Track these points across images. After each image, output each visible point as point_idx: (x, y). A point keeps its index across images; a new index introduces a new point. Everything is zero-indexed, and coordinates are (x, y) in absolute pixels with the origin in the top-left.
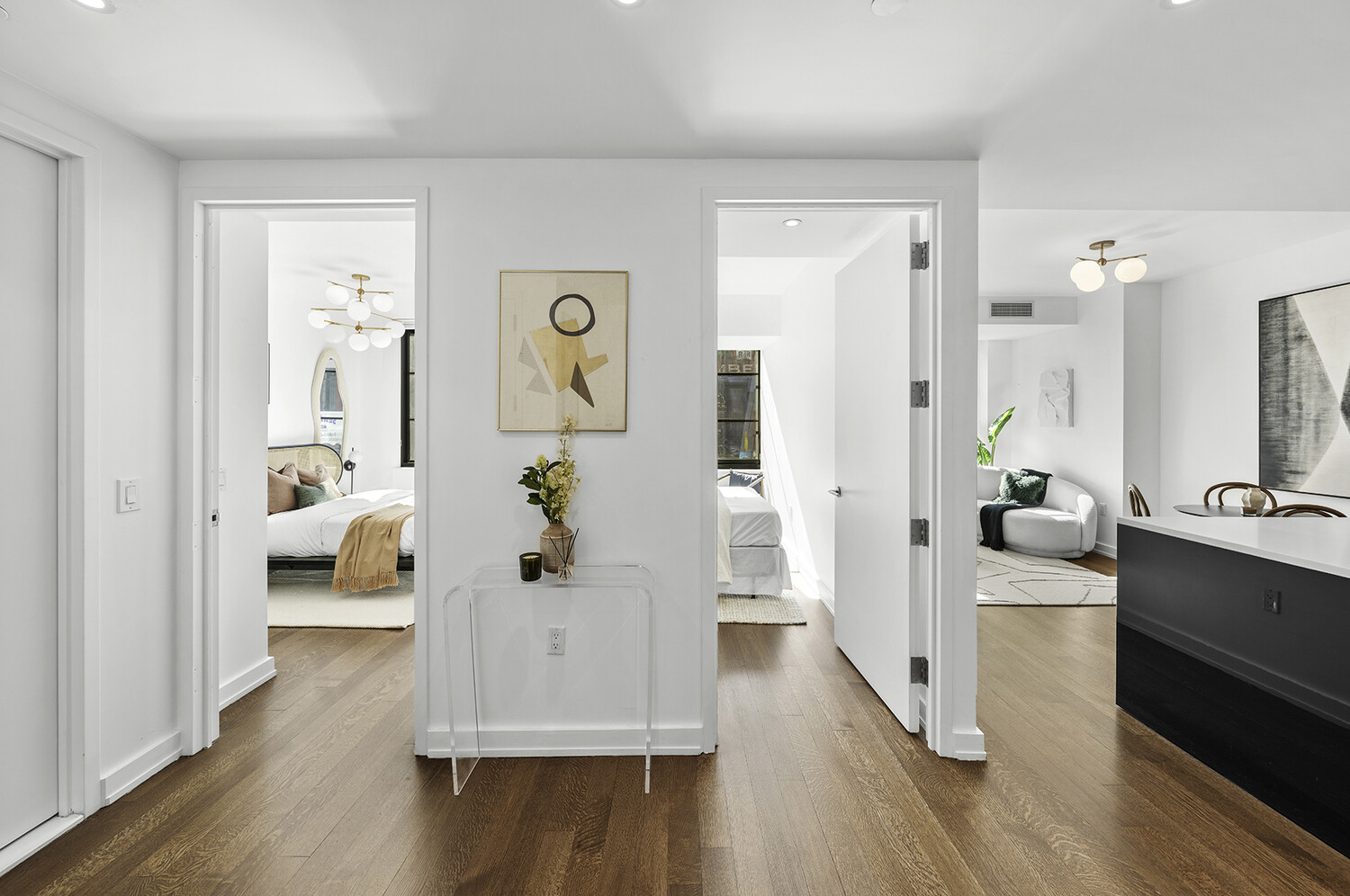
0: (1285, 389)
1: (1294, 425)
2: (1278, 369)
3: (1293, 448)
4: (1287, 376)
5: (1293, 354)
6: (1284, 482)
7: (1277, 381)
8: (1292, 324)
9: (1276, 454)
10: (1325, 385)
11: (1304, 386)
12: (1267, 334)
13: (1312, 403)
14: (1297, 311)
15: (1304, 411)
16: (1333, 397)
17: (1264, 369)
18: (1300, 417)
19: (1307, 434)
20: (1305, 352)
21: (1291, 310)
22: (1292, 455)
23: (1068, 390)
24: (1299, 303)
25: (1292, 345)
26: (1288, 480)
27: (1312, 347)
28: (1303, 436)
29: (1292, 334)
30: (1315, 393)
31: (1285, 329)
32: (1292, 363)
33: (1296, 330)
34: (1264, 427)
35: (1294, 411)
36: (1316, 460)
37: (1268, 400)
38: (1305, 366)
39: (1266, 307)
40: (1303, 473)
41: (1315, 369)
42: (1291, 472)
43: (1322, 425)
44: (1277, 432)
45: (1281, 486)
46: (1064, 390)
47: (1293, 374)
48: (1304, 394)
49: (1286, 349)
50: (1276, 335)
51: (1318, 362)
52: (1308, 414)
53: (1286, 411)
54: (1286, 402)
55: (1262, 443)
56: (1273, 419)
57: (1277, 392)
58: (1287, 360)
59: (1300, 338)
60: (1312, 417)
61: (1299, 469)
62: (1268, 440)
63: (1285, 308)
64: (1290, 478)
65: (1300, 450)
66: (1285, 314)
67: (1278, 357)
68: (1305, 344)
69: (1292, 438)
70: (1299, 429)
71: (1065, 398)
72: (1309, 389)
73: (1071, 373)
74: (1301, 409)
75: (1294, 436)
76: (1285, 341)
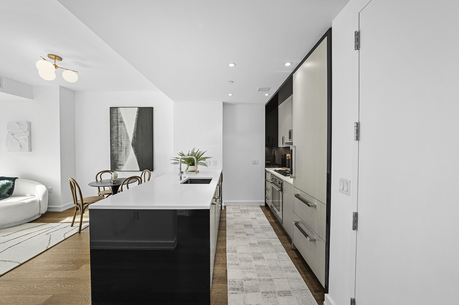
0: (117, 138)
1: (120, 149)
2: (115, 131)
3: (120, 157)
4: (118, 134)
5: (119, 126)
6: (117, 168)
7: (115, 135)
8: (119, 117)
9: (115, 159)
10: (128, 138)
11: (122, 137)
12: (112, 119)
13: (125, 142)
14: (120, 113)
15: (123, 145)
16: (129, 141)
17: (112, 131)
18: (121, 147)
19: (123, 153)
20: (123, 126)
21: (119, 112)
22: (120, 159)
23: (28, 133)
24: (121, 110)
25: (119, 124)
26: (119, 168)
27: (124, 125)
28: (122, 153)
29: (119, 120)
30: (125, 139)
31: (117, 118)
32: (119, 129)
33: (120, 119)
34: (112, 151)
35: (120, 145)
36: (126, 160)
37: (113, 141)
38: (123, 131)
39: (112, 109)
40: (123, 165)
41: (125, 132)
42: (119, 165)
43: (127, 150)
44: (115, 152)
45: (117, 170)
47: (120, 133)
48: (122, 139)
49: (118, 125)
50: (115, 120)
51: (126, 130)
52: (124, 146)
53: (118, 145)
54: (118, 142)
55: (111, 156)
56: (114, 147)
57: (115, 139)
58: (118, 128)
59: (121, 122)
60: (125, 147)
61: (122, 164)
62: (113, 155)
63: (117, 111)
64: (119, 167)
65: (121, 158)
66: (117, 113)
67: (115, 127)
68: (122, 124)
69: (119, 154)
70: (121, 151)
72: (124, 138)
74: (122, 144)
75: (120, 153)
76: (117, 122)
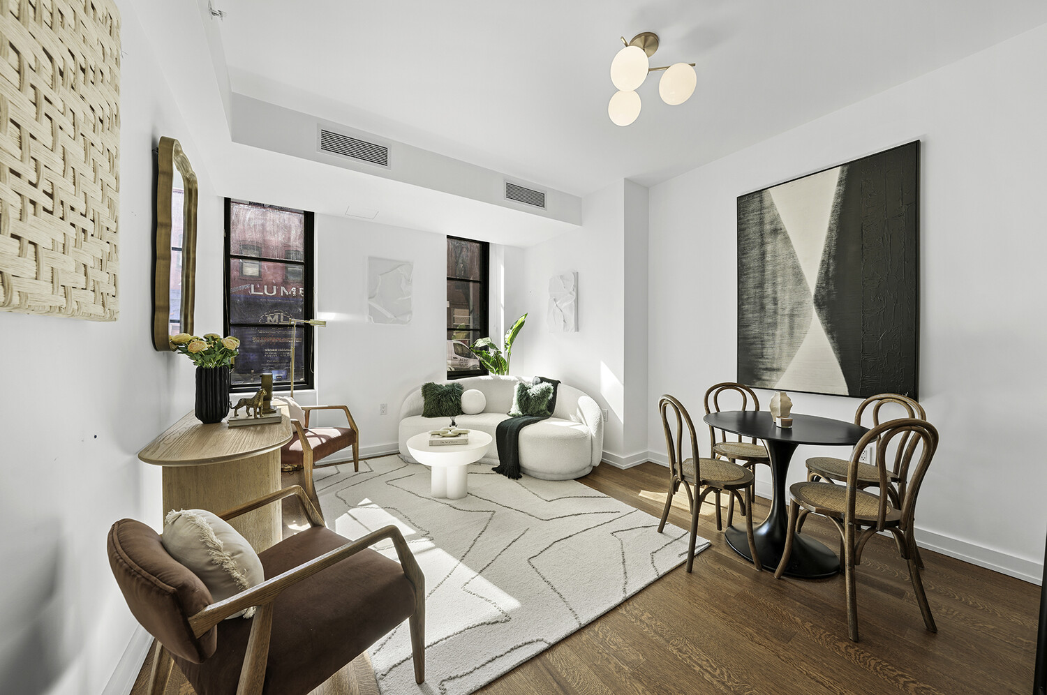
0: (761, 285)
1: (770, 320)
2: (755, 264)
3: (768, 344)
4: (764, 271)
5: (769, 248)
6: (760, 379)
7: (754, 277)
8: (768, 218)
9: (754, 352)
10: (799, 277)
11: (779, 280)
12: (744, 229)
13: (787, 297)
14: (772, 204)
15: (779, 305)
16: (806, 290)
17: (743, 266)
18: (775, 312)
19: (782, 330)
20: (780, 245)
21: (767, 203)
22: (768, 352)
23: (574, 293)
24: (775, 196)
25: (768, 239)
26: (764, 378)
27: (787, 239)
28: (778, 332)
29: (768, 227)
30: (789, 286)
31: (761, 223)
32: (768, 258)
33: (772, 223)
34: (741, 325)
35: (770, 307)
36: (790, 356)
37: (746, 297)
38: (780, 260)
39: (743, 201)
40: (778, 370)
41: (790, 263)
42: (767, 369)
43: (797, 320)
44: (754, 329)
45: (758, 384)
46: (570, 293)
47: (769, 268)
48: (779, 288)
49: (763, 244)
50: (753, 231)
51: (792, 255)
52: (783, 309)
53: (763, 307)
54: (762, 297)
55: (741, 341)
56: (751, 315)
57: (754, 288)
58: (763, 255)
59: (776, 231)
60: (787, 312)
61: (775, 366)
62: (746, 338)
63: (761, 201)
64: (766, 376)
65: (775, 349)
66: (762, 208)
67: (755, 253)
68: (780, 237)
69: (768, 334)
70: (774, 325)
71: (572, 302)
72: (784, 284)
73: (576, 275)
74: (776, 304)
75: (770, 332)
76: (762, 235)
